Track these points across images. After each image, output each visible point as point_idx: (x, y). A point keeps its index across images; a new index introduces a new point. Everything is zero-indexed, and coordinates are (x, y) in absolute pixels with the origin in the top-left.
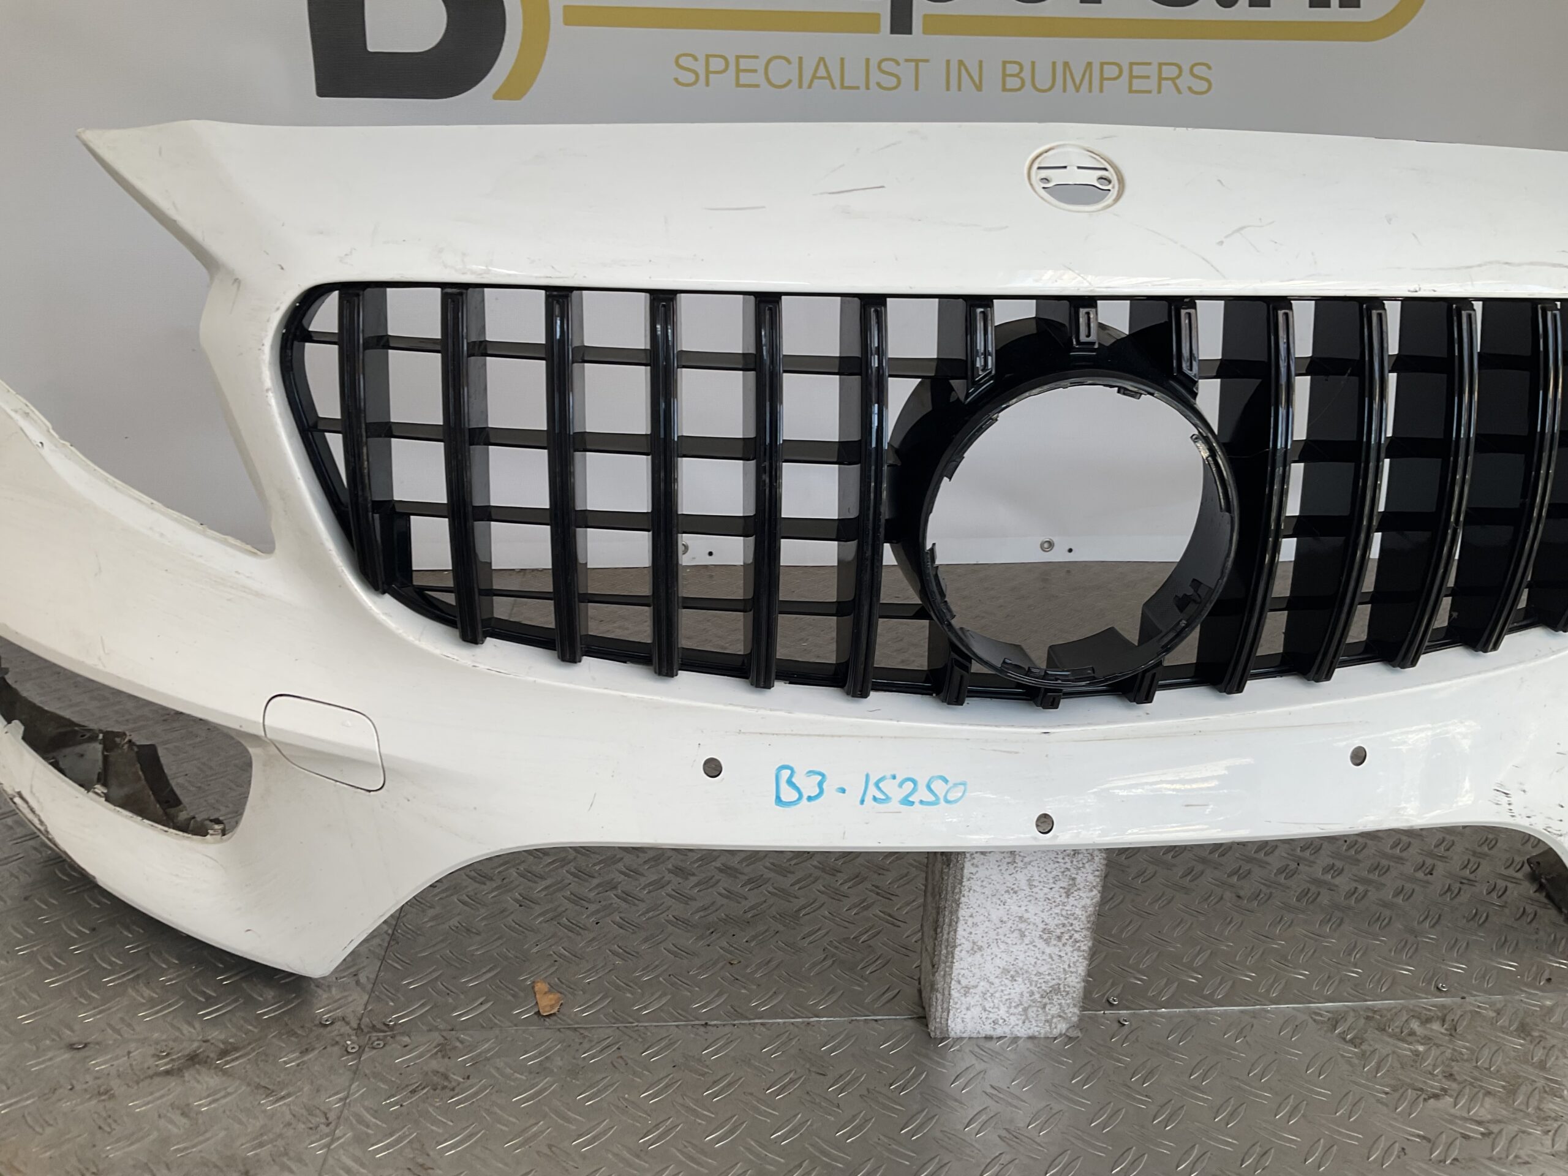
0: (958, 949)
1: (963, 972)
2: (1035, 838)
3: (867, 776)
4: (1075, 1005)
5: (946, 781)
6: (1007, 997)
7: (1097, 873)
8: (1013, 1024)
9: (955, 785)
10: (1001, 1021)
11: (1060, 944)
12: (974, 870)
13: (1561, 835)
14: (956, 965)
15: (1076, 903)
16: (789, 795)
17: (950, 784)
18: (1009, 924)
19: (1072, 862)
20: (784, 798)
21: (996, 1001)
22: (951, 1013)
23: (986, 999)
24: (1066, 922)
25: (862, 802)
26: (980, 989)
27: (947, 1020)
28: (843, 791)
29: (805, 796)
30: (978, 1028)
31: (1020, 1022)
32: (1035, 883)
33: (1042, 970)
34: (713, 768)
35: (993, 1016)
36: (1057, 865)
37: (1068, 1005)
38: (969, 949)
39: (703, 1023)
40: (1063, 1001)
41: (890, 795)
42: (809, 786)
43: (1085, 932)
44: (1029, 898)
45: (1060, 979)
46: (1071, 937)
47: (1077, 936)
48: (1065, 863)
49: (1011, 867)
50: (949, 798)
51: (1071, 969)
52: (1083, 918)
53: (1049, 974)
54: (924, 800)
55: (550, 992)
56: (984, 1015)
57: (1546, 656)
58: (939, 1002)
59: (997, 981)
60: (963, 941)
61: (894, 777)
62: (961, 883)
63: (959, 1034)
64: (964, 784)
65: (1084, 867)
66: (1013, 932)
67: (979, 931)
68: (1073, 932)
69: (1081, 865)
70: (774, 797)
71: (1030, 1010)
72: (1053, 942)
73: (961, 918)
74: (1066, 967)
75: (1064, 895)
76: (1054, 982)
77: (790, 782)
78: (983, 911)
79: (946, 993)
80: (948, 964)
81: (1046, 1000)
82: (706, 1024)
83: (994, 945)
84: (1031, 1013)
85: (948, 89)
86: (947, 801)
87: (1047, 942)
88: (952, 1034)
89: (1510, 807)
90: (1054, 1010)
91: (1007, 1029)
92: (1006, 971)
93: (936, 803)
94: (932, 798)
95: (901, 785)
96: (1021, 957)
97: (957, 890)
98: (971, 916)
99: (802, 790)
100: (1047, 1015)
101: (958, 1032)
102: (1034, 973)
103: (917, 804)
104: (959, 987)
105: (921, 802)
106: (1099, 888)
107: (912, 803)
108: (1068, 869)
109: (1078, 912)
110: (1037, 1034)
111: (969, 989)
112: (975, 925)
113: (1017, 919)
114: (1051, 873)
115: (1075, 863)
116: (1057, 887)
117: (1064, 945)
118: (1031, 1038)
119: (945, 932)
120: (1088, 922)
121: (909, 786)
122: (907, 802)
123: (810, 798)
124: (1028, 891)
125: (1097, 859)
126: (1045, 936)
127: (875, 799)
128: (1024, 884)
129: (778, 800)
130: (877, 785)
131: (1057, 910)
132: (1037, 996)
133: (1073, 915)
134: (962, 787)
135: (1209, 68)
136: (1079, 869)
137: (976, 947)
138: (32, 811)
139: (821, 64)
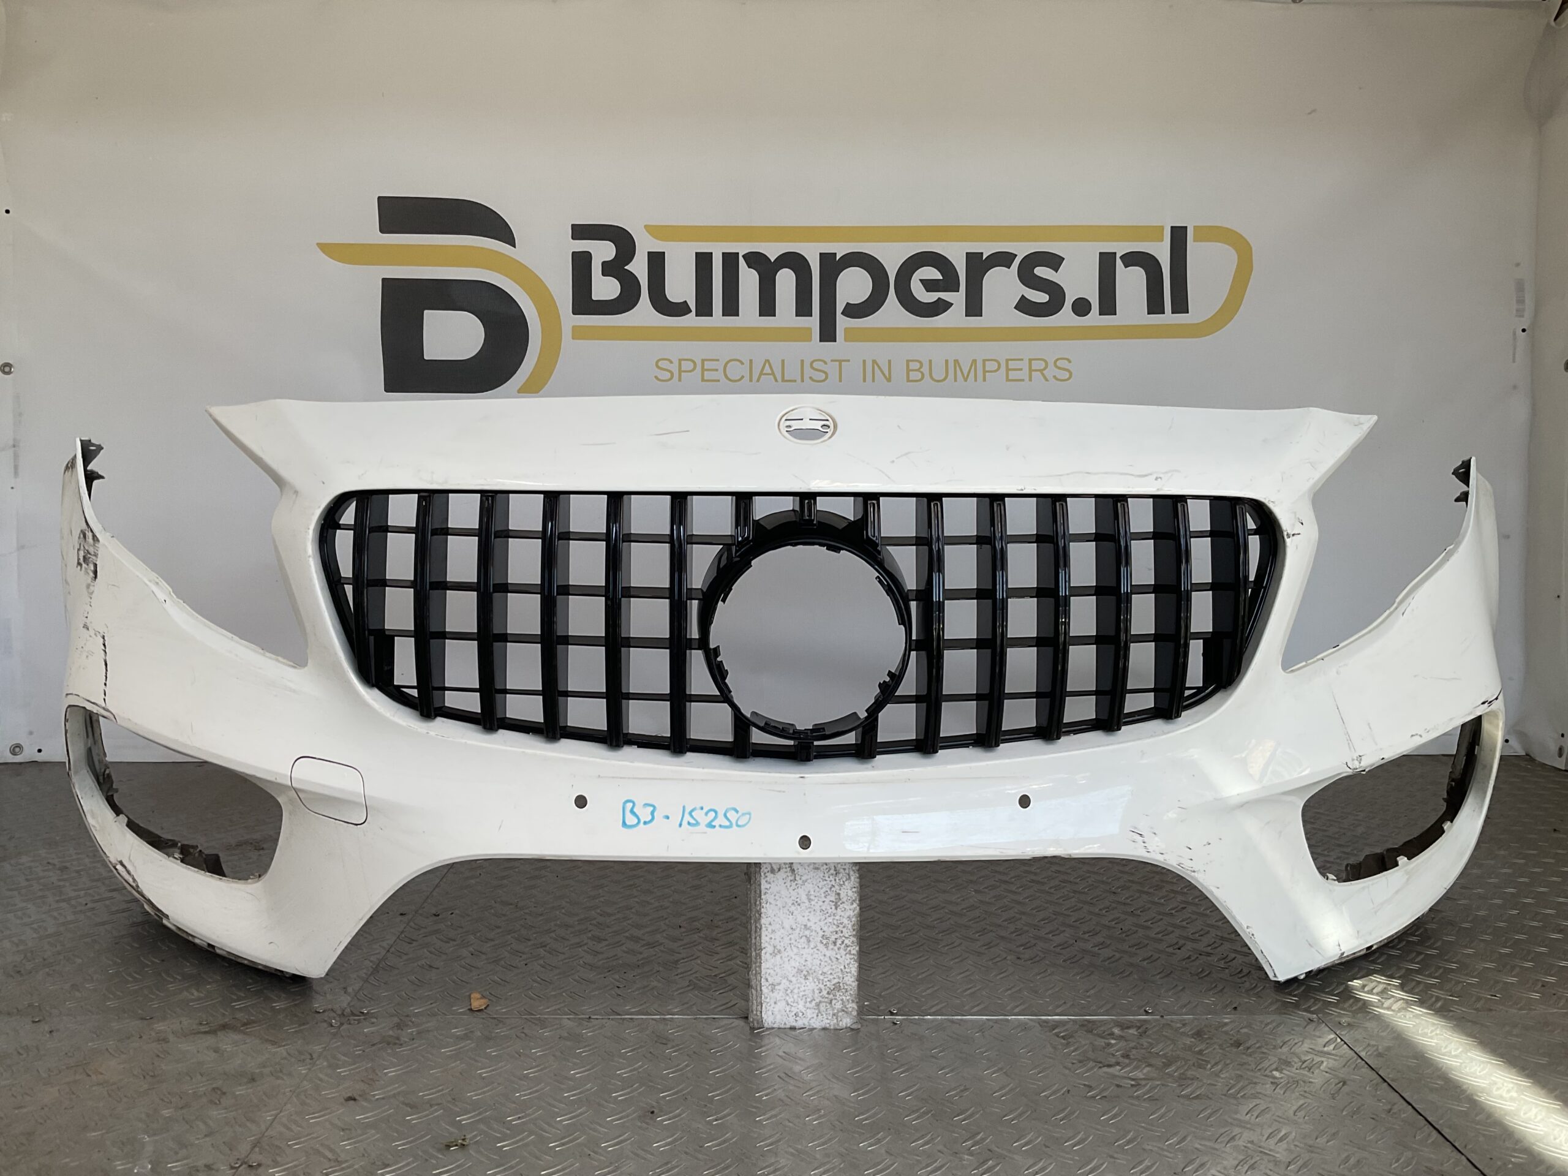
0: (763, 952)
1: (769, 971)
2: (799, 853)
3: (684, 807)
4: (853, 1001)
5: (737, 812)
6: (803, 993)
7: (854, 890)
8: (810, 1017)
9: (743, 814)
10: (801, 1014)
11: (836, 948)
12: (768, 886)
13: (1194, 872)
14: (763, 965)
15: (842, 914)
16: (631, 820)
17: (740, 814)
18: (798, 931)
19: (835, 880)
20: (628, 823)
21: (795, 996)
22: (764, 1005)
23: (787, 995)
24: (837, 930)
25: (680, 825)
26: (781, 987)
27: (761, 1012)
28: (667, 817)
29: (642, 822)
30: (784, 1020)
31: (815, 1015)
32: (812, 897)
33: (825, 970)
34: (581, 802)
35: (795, 1010)
36: (825, 882)
37: (848, 1000)
38: (771, 952)
39: (588, 1017)
40: (844, 998)
41: (699, 820)
42: (645, 814)
43: (853, 939)
44: (809, 910)
45: (839, 978)
46: (843, 942)
47: (847, 941)
48: (831, 881)
49: (794, 884)
50: (740, 823)
51: (846, 970)
52: (850, 926)
53: (831, 974)
54: (722, 824)
55: (481, 998)
56: (788, 1009)
57: (1159, 735)
58: (754, 996)
59: (794, 979)
60: (766, 945)
61: (702, 808)
62: (760, 896)
63: (771, 1025)
64: (749, 814)
65: (844, 884)
66: (801, 937)
67: (778, 935)
68: (843, 938)
69: (842, 883)
70: (621, 821)
71: (821, 1005)
72: (831, 946)
73: (763, 926)
74: (842, 967)
75: (834, 907)
76: (836, 981)
77: (632, 811)
78: (777, 919)
79: (759, 989)
80: (758, 964)
81: (831, 996)
82: (590, 1018)
83: (788, 949)
84: (822, 1007)
85: (864, 380)
86: (738, 826)
87: (826, 945)
88: (766, 1025)
89: (1145, 845)
90: (839, 1006)
91: (806, 1021)
92: (800, 971)
93: (730, 826)
94: (728, 823)
95: (706, 814)
96: (809, 958)
97: (758, 903)
98: (770, 924)
99: (640, 817)
100: (833, 1010)
101: (770, 1022)
102: (820, 972)
103: (717, 827)
104: (767, 984)
105: (720, 826)
106: (858, 902)
107: (714, 827)
108: (833, 886)
109: (846, 921)
110: (828, 1025)
111: (775, 986)
112: (773, 931)
113: (803, 927)
114: (822, 888)
115: (837, 881)
116: (827, 900)
117: (839, 949)
118: (824, 1029)
119: (753, 937)
120: (854, 930)
121: (712, 814)
122: (710, 825)
123: (645, 823)
124: (807, 904)
125: (852, 878)
126: (825, 942)
127: (689, 823)
128: (804, 898)
129: (624, 824)
130: (690, 813)
131: (830, 920)
132: (824, 993)
133: (842, 923)
134: (748, 816)
135: (1070, 362)
136: (841, 885)
137: (776, 951)
138: (128, 872)
139: (767, 365)
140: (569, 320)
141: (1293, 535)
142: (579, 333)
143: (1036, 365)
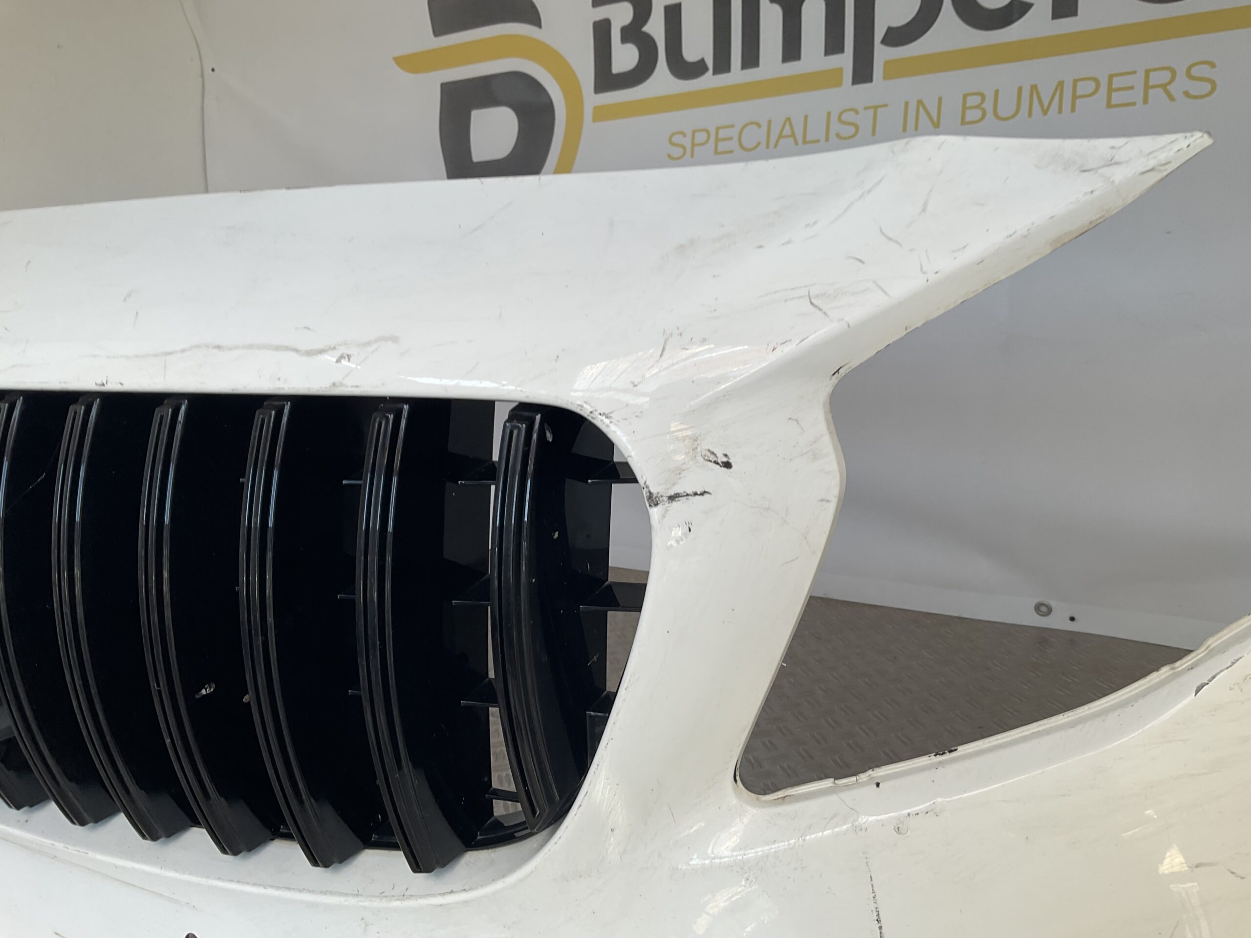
85: (905, 130)
135: (1213, 65)
139: (788, 123)
140: (592, 100)
141: (672, 498)
142: (601, 114)
143: (1156, 78)
